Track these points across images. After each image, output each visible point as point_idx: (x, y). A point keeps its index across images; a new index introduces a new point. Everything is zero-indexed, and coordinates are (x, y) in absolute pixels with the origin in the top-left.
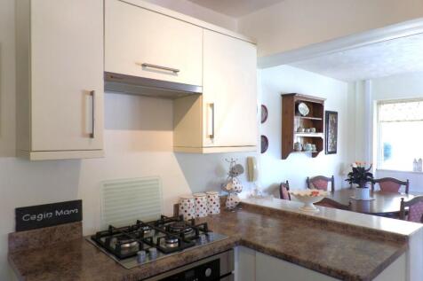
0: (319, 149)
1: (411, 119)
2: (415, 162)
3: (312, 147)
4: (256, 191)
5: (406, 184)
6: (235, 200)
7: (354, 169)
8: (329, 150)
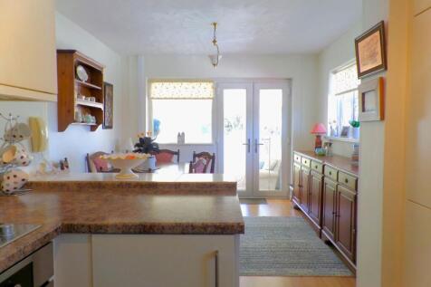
0: (98, 122)
1: (176, 96)
2: (179, 135)
3: (92, 120)
4: (43, 165)
5: (177, 153)
6: (20, 176)
7: (141, 139)
8: (107, 124)
